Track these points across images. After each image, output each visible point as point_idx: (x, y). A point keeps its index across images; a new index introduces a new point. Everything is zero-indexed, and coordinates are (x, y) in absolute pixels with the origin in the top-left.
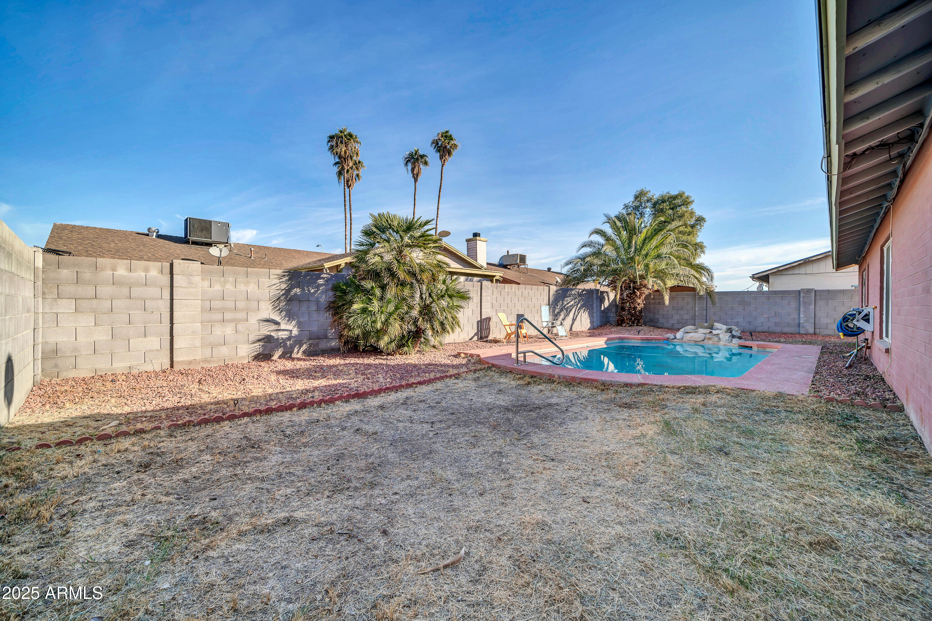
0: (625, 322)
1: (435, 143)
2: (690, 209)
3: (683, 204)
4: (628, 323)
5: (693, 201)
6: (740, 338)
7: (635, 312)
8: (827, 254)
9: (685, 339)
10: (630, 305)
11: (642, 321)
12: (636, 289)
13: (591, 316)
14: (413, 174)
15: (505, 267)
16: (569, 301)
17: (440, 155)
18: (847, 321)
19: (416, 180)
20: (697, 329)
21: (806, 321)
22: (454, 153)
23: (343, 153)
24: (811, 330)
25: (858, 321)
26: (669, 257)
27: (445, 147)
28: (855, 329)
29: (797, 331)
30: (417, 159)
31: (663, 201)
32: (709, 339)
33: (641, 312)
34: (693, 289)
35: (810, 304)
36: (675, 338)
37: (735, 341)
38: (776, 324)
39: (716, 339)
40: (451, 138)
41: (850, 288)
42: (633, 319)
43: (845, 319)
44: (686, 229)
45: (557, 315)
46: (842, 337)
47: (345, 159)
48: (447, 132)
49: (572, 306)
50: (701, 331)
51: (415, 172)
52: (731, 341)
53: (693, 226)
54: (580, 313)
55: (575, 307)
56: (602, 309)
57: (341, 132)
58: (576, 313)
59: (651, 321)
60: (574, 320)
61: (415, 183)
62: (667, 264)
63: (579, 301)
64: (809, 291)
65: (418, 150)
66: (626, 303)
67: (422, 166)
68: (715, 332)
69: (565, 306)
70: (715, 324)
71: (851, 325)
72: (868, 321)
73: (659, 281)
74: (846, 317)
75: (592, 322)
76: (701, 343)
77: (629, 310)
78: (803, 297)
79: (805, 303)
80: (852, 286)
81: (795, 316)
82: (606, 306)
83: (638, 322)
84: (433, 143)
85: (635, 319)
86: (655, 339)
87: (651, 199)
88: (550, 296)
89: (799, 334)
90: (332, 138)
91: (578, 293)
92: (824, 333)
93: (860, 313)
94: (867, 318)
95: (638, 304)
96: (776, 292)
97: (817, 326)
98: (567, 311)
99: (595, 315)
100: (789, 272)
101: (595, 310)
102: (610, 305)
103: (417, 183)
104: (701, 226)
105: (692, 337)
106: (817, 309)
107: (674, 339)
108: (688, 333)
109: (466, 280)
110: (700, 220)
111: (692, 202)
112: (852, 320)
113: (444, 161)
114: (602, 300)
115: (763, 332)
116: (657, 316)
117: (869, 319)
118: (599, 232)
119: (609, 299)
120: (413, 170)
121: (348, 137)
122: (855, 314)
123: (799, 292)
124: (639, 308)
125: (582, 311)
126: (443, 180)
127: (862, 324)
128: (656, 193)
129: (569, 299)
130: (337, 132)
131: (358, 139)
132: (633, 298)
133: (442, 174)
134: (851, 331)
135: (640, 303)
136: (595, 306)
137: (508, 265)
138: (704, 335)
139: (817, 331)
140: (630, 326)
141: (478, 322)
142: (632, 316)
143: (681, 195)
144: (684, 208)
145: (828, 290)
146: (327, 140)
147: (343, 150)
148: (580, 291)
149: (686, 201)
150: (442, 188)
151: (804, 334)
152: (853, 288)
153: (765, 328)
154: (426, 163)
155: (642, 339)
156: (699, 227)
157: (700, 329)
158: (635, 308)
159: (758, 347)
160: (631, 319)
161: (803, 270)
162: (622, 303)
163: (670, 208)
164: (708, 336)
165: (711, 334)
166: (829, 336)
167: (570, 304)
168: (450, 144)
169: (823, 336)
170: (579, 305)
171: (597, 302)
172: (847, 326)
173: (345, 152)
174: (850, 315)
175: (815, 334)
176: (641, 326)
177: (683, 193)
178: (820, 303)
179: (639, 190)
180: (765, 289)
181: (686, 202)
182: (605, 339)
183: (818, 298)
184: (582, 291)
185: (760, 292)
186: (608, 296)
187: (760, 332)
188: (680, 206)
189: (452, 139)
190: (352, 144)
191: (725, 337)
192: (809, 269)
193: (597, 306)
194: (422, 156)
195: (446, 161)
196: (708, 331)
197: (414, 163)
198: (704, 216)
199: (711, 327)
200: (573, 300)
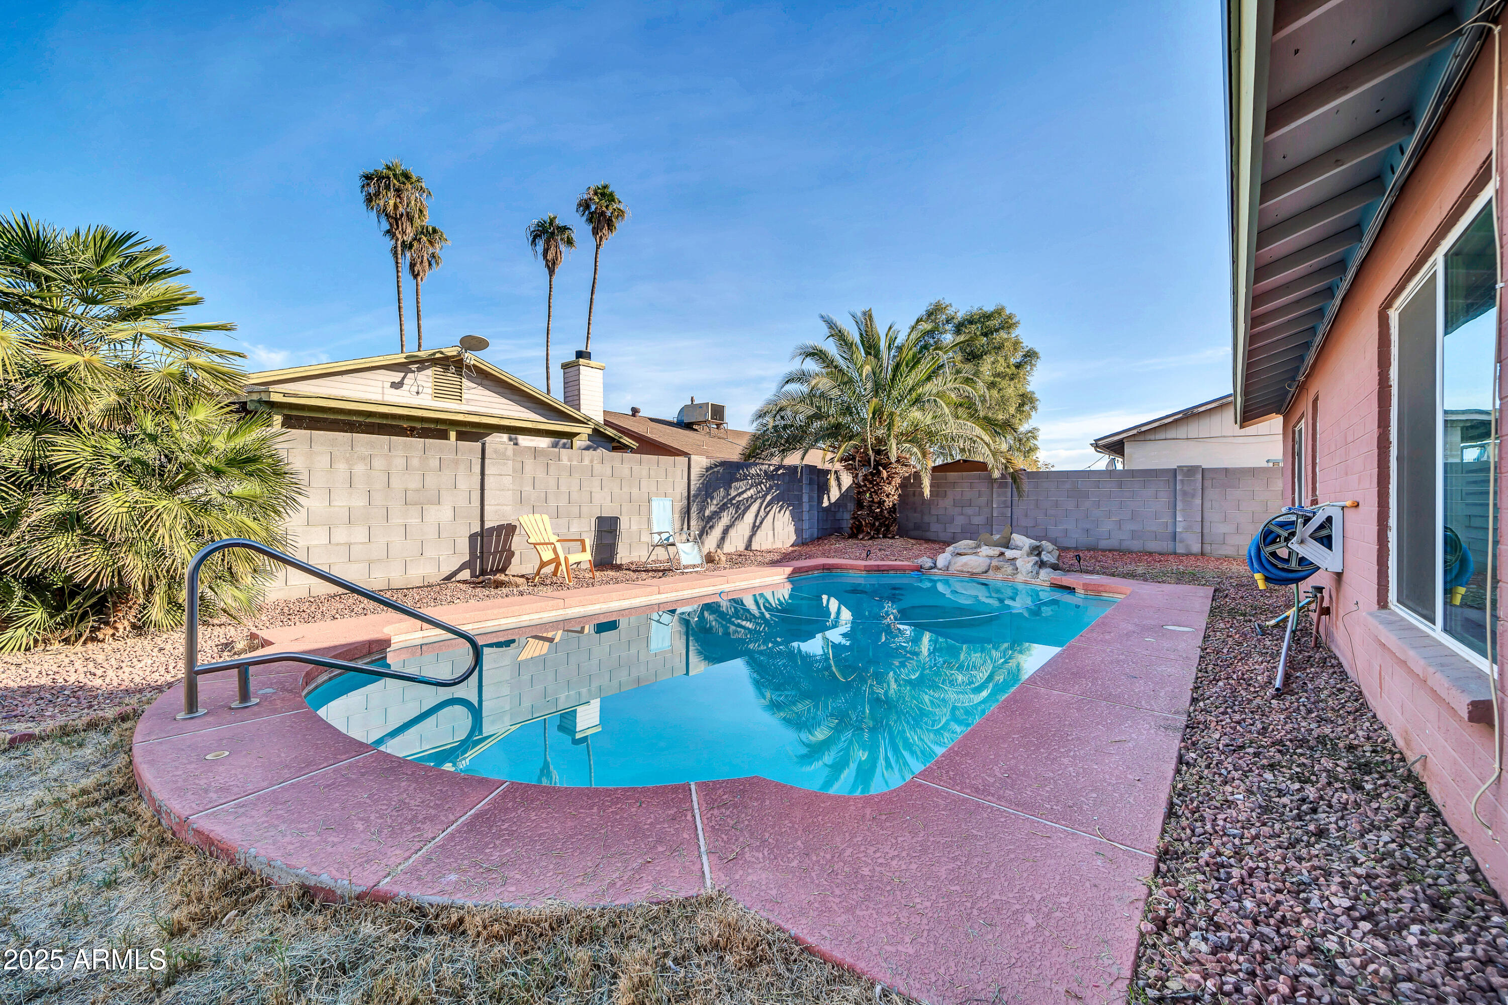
0: (863, 531)
1: (585, 205)
2: (1013, 335)
3: (1003, 328)
4: (869, 533)
5: (1018, 322)
6: (1055, 567)
7: (882, 511)
8: (1224, 401)
9: (952, 569)
10: (871, 496)
11: (894, 528)
12: (881, 465)
13: (797, 518)
14: (547, 261)
15: (689, 426)
16: (743, 490)
17: (594, 228)
18: (1273, 542)
19: (551, 272)
20: (979, 546)
21: (1187, 529)
22: (618, 224)
23: (390, 208)
24: (1196, 548)
25: (1302, 542)
26: (935, 401)
27: (603, 214)
28: (1294, 564)
29: (1171, 549)
30: (553, 233)
31: (971, 322)
32: (998, 568)
33: (893, 509)
34: (983, 466)
35: (1193, 496)
36: (935, 567)
37: (1046, 575)
38: (1134, 534)
39: (1009, 569)
40: (611, 198)
41: (1265, 465)
42: (877, 524)
43: (1268, 537)
44: (1007, 370)
45: (710, 518)
46: (1261, 585)
47: (396, 220)
48: (605, 187)
49: (753, 499)
50: (985, 551)
51: (550, 257)
52: (1038, 573)
53: (1018, 366)
54: (772, 513)
55: (759, 501)
56: (826, 504)
57: (389, 168)
58: (762, 513)
59: (917, 527)
60: (755, 528)
61: (551, 276)
62: (935, 417)
63: (771, 487)
64: (1191, 471)
65: (555, 218)
66: (865, 492)
67: (563, 247)
68: (1009, 554)
69: (734, 498)
70: (1015, 536)
71: (1283, 553)
72: (1327, 542)
73: (915, 449)
74: (1272, 532)
75: (798, 531)
76: (983, 578)
77: (870, 506)
78: (1182, 481)
79: (1185, 493)
80: (1268, 461)
81: (1167, 519)
82: (833, 500)
83: (888, 530)
84: (580, 205)
85: (881, 525)
86: (896, 569)
87: (953, 318)
88: (692, 478)
89: (1175, 553)
90: (368, 177)
91: (765, 472)
92: (1220, 552)
93: (1307, 520)
94: (1324, 533)
95: (888, 496)
96: (1132, 473)
97: (1207, 539)
98: (738, 508)
99: (806, 516)
100: (1162, 435)
101: (806, 507)
102: (843, 496)
103: (554, 278)
104: (1032, 365)
105: (965, 564)
106: (1207, 505)
107: (931, 568)
108: (960, 554)
109: (555, 445)
110: (1031, 355)
111: (1015, 325)
112: (1287, 540)
113: (601, 238)
114: (824, 488)
115: (1110, 551)
116: (926, 519)
117: (1329, 538)
118: (817, 354)
119: (839, 485)
120: (545, 255)
121: (402, 179)
122: (1293, 523)
123: (1175, 471)
124: (888, 503)
125: (776, 508)
126: (598, 272)
127: (1312, 551)
128: (961, 309)
129: (742, 485)
130: (381, 168)
131: (423, 185)
132: (878, 484)
133: (596, 262)
134: (1283, 570)
135: (891, 494)
136: (805, 498)
137: (693, 423)
138: (988, 561)
139: (1207, 548)
140: (872, 538)
141: (472, 537)
142: (876, 518)
143: (999, 312)
144: (1003, 334)
145: (1226, 469)
146: (359, 183)
147: (392, 202)
148: (772, 468)
149: (1007, 322)
150: (596, 286)
151: (1183, 555)
152: (1271, 465)
153: (1113, 543)
154: (570, 242)
155: (869, 570)
156: (1029, 367)
157: (984, 547)
158: (881, 503)
159: (1086, 590)
160: (874, 524)
161: (1181, 432)
162: (859, 493)
163: (982, 334)
164: (995, 563)
165: (1001, 558)
166: (1227, 558)
167: (745, 496)
168: (610, 207)
169: (1218, 559)
170: (769, 498)
171: (811, 490)
172: (1274, 554)
173: (396, 207)
174: (1282, 525)
175: (1202, 554)
176: (893, 538)
177: (1003, 309)
178: (1211, 494)
179: (934, 301)
180: (1119, 466)
181: (1008, 325)
182: (788, 570)
183: (1208, 483)
184: (777, 470)
185: (1110, 473)
186: (838, 479)
187: (1104, 551)
188: (997, 330)
189: (613, 200)
190: (411, 194)
191: (1026, 564)
192: (1193, 429)
193: (811, 499)
194: (563, 229)
195: (604, 240)
196: (996, 551)
197: (548, 242)
198: (1037, 350)
199: (1007, 544)
200: (752, 486)
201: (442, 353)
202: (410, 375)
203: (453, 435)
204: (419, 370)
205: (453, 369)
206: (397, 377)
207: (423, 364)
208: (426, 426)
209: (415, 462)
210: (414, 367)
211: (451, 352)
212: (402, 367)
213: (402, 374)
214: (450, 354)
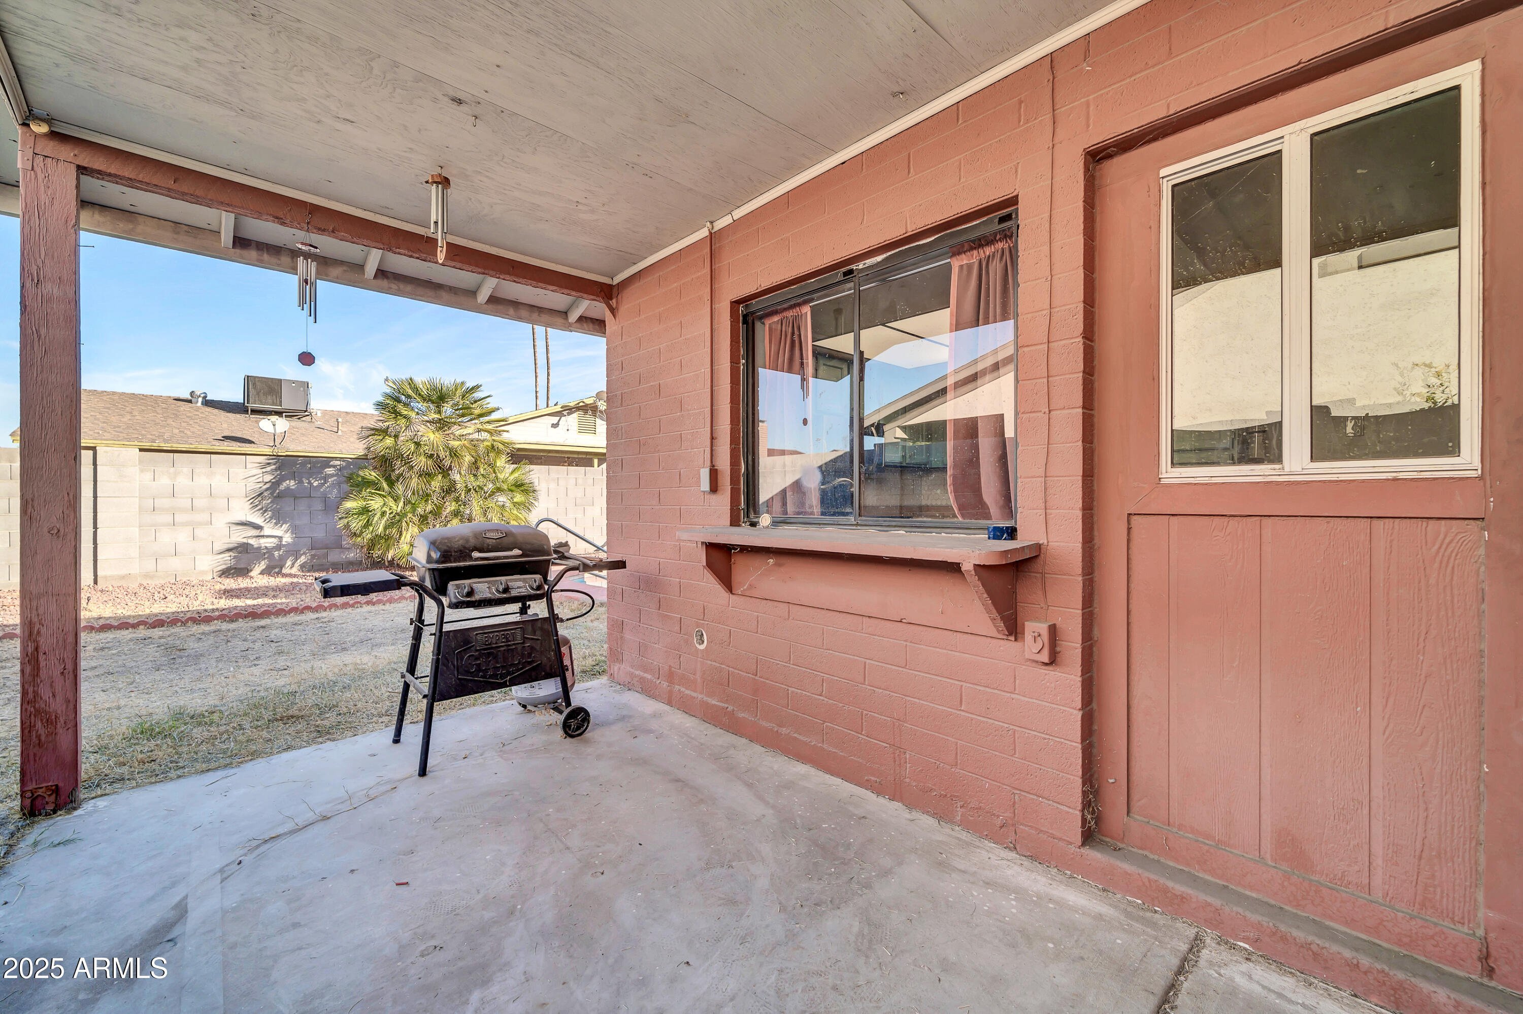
201: (584, 402)
202: (563, 418)
203: (596, 461)
204: (569, 414)
205: (590, 412)
206: (555, 420)
207: (570, 410)
208: (580, 456)
209: (580, 481)
210: (565, 413)
211: (589, 401)
212: (559, 414)
213: (558, 418)
214: (588, 403)
